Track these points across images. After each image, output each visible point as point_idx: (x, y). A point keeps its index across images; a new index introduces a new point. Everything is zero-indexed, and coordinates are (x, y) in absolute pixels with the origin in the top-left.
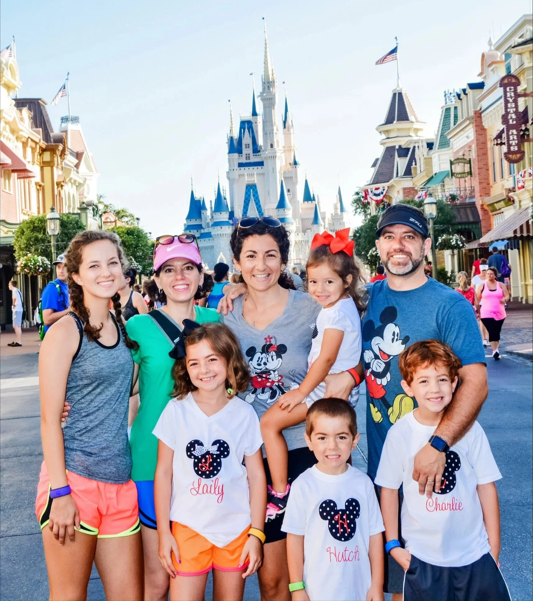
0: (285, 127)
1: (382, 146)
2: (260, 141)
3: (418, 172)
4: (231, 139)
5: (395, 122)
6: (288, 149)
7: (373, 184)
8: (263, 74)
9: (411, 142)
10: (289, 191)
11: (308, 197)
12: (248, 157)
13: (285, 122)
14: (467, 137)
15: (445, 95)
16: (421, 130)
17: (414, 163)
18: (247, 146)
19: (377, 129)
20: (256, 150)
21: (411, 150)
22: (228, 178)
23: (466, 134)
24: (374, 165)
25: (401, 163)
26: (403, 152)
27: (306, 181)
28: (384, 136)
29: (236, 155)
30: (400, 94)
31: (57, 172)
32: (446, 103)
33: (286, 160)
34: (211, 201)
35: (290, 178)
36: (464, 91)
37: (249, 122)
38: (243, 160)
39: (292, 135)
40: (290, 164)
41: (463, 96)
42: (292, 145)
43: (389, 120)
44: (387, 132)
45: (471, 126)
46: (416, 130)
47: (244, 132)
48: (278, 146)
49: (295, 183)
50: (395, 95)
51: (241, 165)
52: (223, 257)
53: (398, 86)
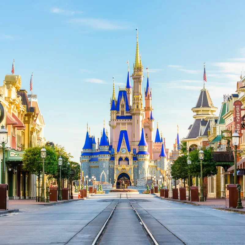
0: (146, 96)
1: (194, 118)
2: (131, 104)
3: (211, 134)
4: (113, 102)
5: (201, 107)
6: (147, 109)
7: (188, 138)
8: (135, 63)
9: (208, 118)
10: (146, 135)
11: (158, 139)
12: (123, 112)
13: (146, 93)
14: (231, 120)
15: (224, 97)
16: (215, 111)
17: (209, 129)
18: (123, 106)
19: (192, 110)
20: (128, 108)
21: (208, 122)
22: (110, 125)
23: (230, 118)
24: (189, 128)
25: (203, 129)
26: (204, 122)
27: (158, 129)
28: (195, 114)
29: (115, 111)
30: (205, 92)
31: (31, 126)
32: (224, 101)
33: (146, 116)
34: (99, 139)
35: (148, 126)
36: (231, 97)
37: (125, 92)
38: (120, 115)
39: (150, 100)
40: (148, 118)
41: (230, 99)
42: (150, 106)
43: (198, 106)
44: (197, 111)
45: (232, 115)
46: (212, 111)
47: (121, 98)
48: (141, 107)
49: (151, 130)
50: (202, 92)
51: (118, 117)
52: (104, 173)
53: (204, 88)
